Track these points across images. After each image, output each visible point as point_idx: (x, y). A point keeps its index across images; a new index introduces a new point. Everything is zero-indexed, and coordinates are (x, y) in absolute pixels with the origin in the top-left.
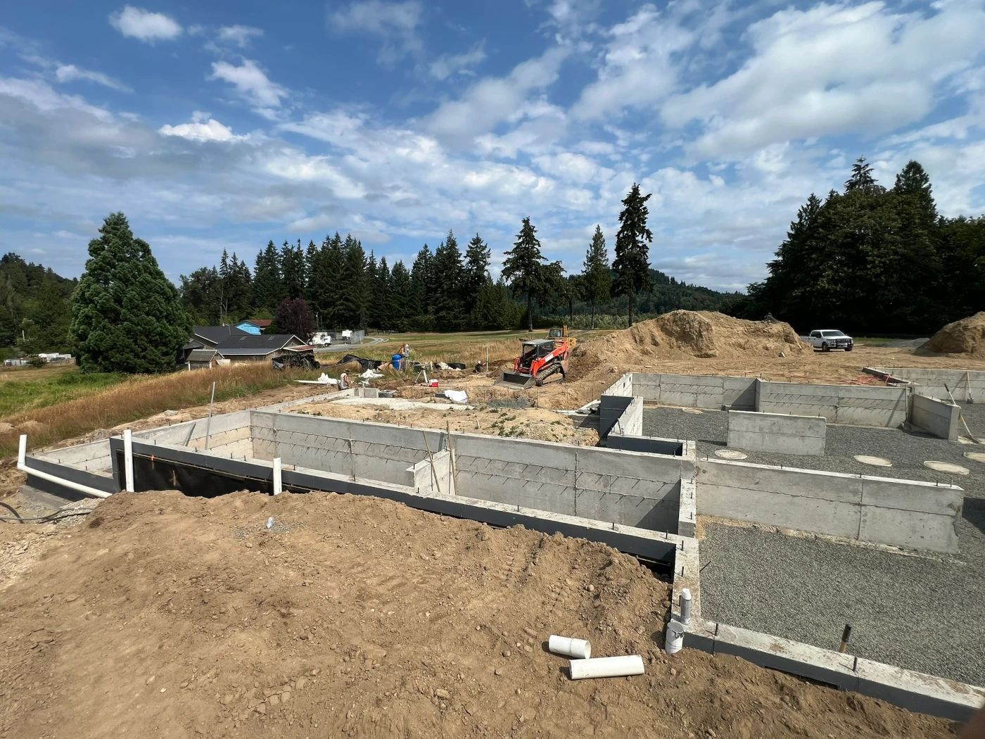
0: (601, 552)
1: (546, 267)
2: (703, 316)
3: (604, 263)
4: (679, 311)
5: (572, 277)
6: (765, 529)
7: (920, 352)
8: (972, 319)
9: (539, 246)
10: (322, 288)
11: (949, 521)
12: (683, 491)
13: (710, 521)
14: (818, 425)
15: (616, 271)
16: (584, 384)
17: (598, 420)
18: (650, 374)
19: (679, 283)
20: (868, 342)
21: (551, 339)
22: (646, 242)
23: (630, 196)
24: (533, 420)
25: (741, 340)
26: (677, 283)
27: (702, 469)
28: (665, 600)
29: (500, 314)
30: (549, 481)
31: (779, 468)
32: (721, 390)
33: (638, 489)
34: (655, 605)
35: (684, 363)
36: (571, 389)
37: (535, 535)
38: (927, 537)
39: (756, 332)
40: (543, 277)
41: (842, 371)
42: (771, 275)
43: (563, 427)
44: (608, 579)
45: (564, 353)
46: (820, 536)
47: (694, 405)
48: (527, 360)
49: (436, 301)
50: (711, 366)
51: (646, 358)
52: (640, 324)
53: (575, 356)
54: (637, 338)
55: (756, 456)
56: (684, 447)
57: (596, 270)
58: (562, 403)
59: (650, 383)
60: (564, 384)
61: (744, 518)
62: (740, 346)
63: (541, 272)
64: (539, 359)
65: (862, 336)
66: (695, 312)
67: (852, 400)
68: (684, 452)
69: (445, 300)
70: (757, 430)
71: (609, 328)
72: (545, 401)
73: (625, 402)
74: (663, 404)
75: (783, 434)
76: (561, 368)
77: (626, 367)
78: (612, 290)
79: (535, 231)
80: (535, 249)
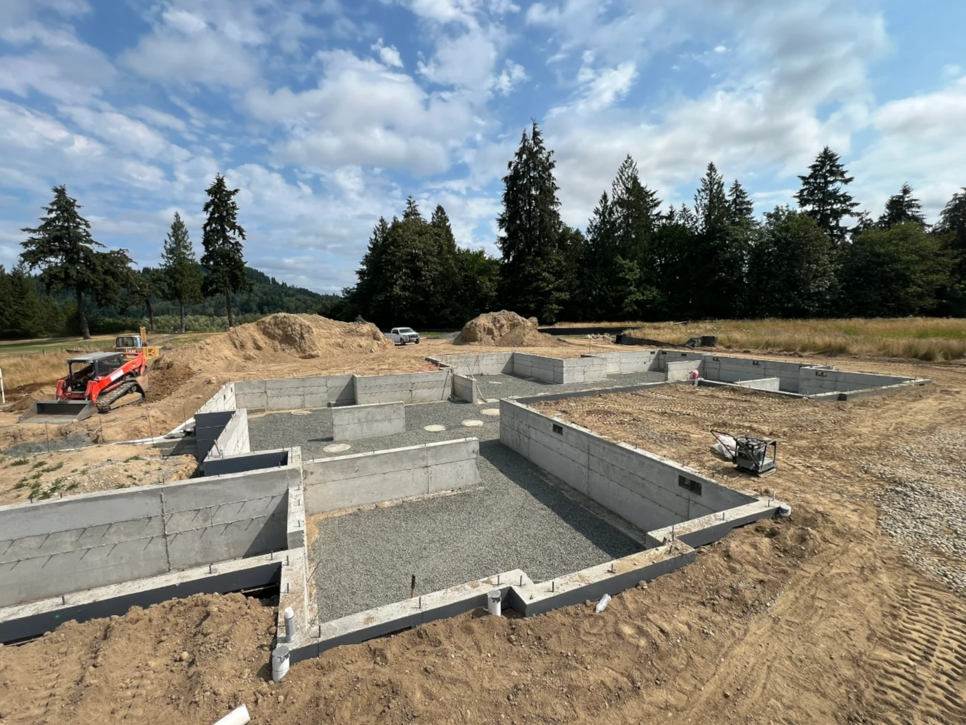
0: (196, 605)
1: (104, 256)
2: (303, 319)
3: (190, 257)
4: (280, 314)
5: (146, 270)
6: (367, 508)
7: (457, 343)
8: (478, 319)
9: (88, 226)
11: (473, 462)
12: (291, 500)
13: (322, 517)
14: (399, 408)
15: (207, 267)
16: (173, 401)
17: (195, 442)
18: (253, 381)
19: (281, 283)
20: (429, 336)
21: (119, 350)
22: (240, 239)
23: (214, 187)
24: (95, 462)
25: (339, 340)
26: (277, 284)
27: (310, 471)
28: (271, 627)
29: (26, 316)
30: (123, 538)
31: (370, 453)
32: (325, 389)
33: (244, 512)
34: (260, 637)
35: (288, 365)
36: (154, 410)
37: (96, 625)
38: (464, 477)
39: (350, 332)
40: (99, 268)
41: (413, 361)
42: (359, 281)
43: (143, 462)
44: (205, 635)
45: (140, 367)
46: (406, 499)
47: (302, 407)
48: (80, 380)
50: (315, 366)
51: (249, 364)
52: (239, 328)
53: (158, 369)
54: (237, 343)
55: (358, 445)
56: (289, 455)
57: (180, 264)
58: (143, 430)
59: (255, 391)
60: (144, 405)
61: (349, 505)
62: (339, 345)
63: (96, 262)
64: (100, 378)
65: (424, 331)
66: (295, 315)
67: (420, 384)
68: (289, 460)
70: (356, 421)
71: (205, 331)
72: (116, 432)
73: (225, 418)
74: (272, 410)
75: (376, 421)
76: (138, 386)
77: (226, 375)
78: (204, 288)
79: (79, 207)
80: (80, 230)
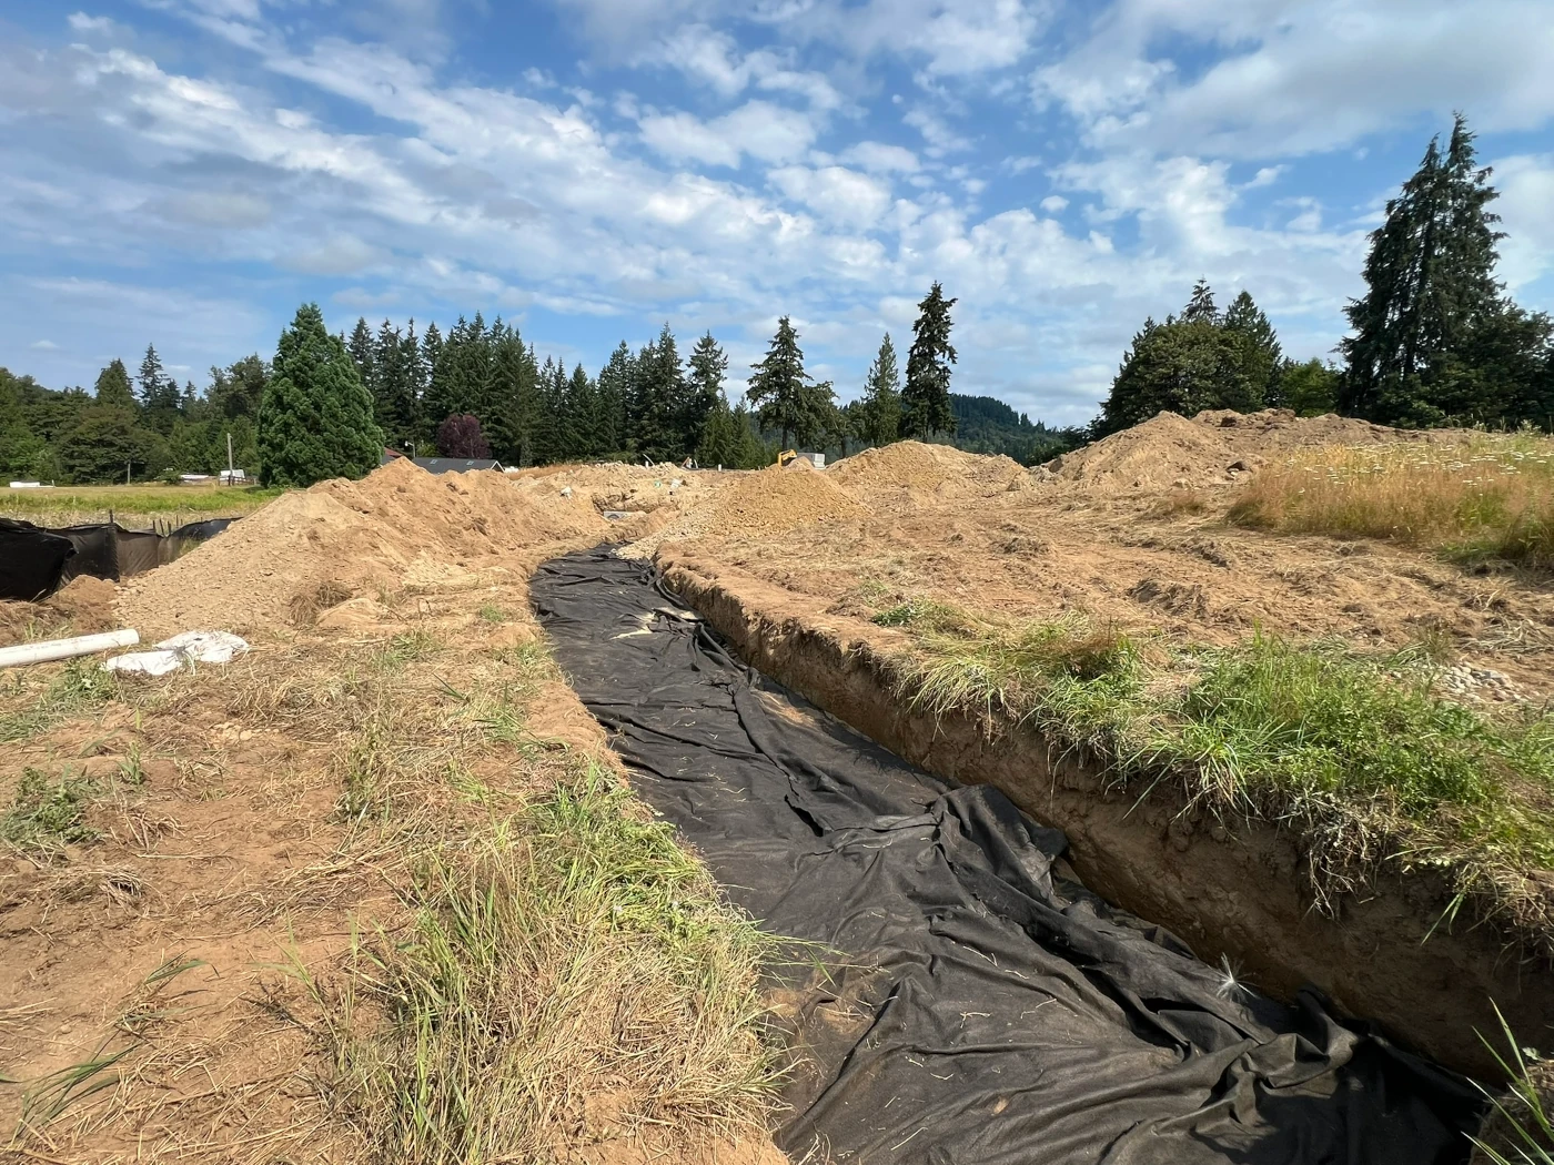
1: (811, 390)
3: (892, 389)
5: (847, 406)
9: (802, 358)
10: (457, 402)
15: (906, 401)
22: (949, 364)
23: (929, 299)
29: (740, 455)
40: (805, 404)
49: (639, 430)
57: (881, 397)
63: (804, 397)
69: (654, 430)
78: (901, 427)
79: (797, 337)
80: (795, 363)
